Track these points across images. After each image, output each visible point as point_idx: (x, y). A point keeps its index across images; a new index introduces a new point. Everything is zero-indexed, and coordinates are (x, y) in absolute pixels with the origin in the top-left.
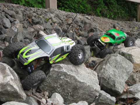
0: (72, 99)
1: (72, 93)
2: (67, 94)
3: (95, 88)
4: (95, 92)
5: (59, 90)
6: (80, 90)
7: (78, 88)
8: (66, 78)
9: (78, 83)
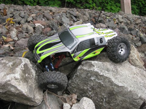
0: (108, 107)
1: (107, 99)
2: (102, 100)
3: (139, 95)
4: (140, 100)
5: (90, 93)
6: (118, 96)
7: (115, 93)
8: (99, 79)
9: (115, 87)
